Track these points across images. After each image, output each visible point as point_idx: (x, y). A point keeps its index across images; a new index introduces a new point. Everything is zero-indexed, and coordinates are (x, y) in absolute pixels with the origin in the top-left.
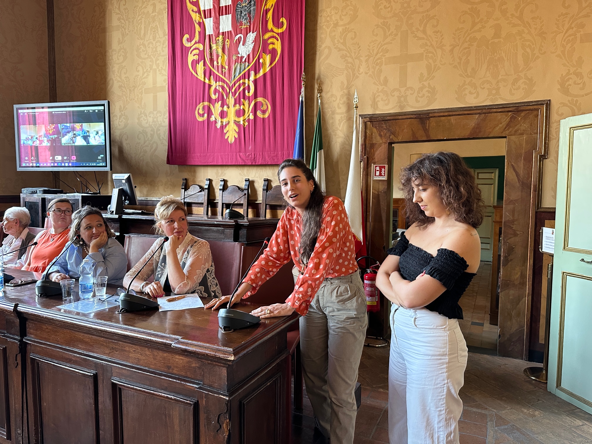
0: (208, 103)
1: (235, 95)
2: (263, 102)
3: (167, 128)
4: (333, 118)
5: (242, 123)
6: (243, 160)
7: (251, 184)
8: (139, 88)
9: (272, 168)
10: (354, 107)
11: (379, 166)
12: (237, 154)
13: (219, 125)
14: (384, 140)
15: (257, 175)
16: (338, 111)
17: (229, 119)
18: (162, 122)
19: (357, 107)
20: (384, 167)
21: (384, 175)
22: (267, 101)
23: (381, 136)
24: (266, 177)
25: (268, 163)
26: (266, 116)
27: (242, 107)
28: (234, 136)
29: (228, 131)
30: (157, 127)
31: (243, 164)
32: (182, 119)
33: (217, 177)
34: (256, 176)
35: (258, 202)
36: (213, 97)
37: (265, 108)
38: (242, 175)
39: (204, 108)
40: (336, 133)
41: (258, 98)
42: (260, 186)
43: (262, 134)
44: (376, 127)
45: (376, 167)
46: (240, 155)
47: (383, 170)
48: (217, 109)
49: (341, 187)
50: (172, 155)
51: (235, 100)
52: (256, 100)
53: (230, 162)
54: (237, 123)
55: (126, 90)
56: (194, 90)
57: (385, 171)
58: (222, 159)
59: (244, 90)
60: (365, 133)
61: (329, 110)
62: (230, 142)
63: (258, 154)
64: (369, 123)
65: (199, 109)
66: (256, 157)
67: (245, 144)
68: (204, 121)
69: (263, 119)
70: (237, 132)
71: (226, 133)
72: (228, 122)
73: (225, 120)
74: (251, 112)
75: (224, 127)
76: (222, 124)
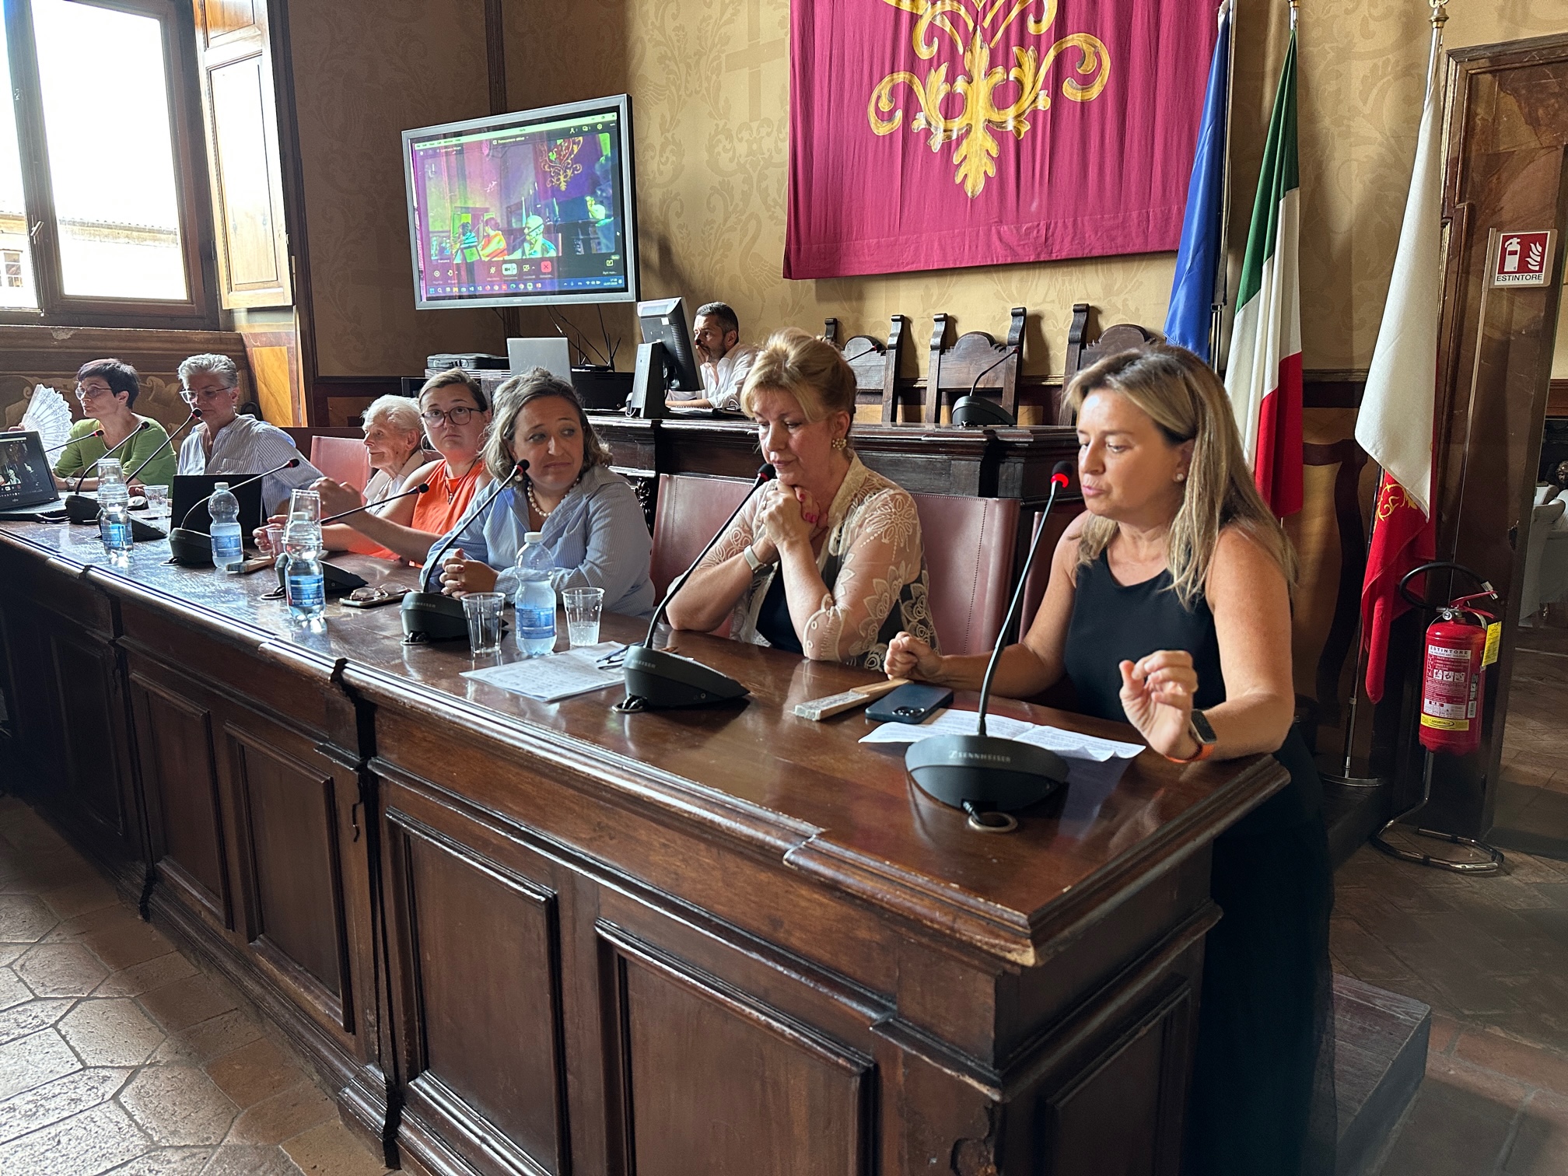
0: (907, 75)
1: (993, 36)
2: (1085, 47)
3: (786, 169)
4: (1339, 75)
5: (1010, 126)
6: (1008, 247)
7: (1030, 324)
8: (711, 57)
9: (1105, 267)
10: (1433, 18)
11: (1518, 237)
12: (990, 230)
13: (937, 143)
14: (1547, 138)
15: (1053, 295)
16: (1362, 46)
17: (971, 119)
18: (774, 153)
19: (1442, 19)
20: (1542, 239)
21: (1537, 268)
22: (1098, 43)
23: (1533, 122)
24: (1081, 299)
25: (1090, 251)
26: (1095, 92)
27: (1013, 73)
28: (985, 173)
29: (965, 157)
30: (759, 168)
31: (1009, 261)
32: (828, 134)
33: (924, 311)
34: (1048, 300)
35: (1052, 383)
36: (924, 53)
37: (1090, 65)
38: (1003, 299)
39: (893, 92)
40: (1349, 126)
41: (1070, 37)
42: (1058, 332)
43: (1075, 156)
44: (1515, 92)
45: (1506, 239)
46: (999, 233)
47: (1536, 249)
48: (933, 90)
49: (1356, 320)
50: (799, 250)
51: (993, 53)
52: (1062, 43)
53: (966, 257)
54: (994, 129)
55: (677, 65)
56: (866, 38)
57: (1542, 255)
58: (943, 248)
59: (1023, 16)
60: (1470, 115)
61: (1327, 46)
62: (969, 194)
63: (1060, 225)
64: (1489, 77)
65: (879, 97)
66: (1053, 235)
67: (1018, 196)
68: (892, 134)
69: (1085, 104)
70: (992, 157)
71: (960, 164)
72: (968, 129)
73: (958, 124)
74: (1044, 86)
75: (954, 146)
76: (948, 137)
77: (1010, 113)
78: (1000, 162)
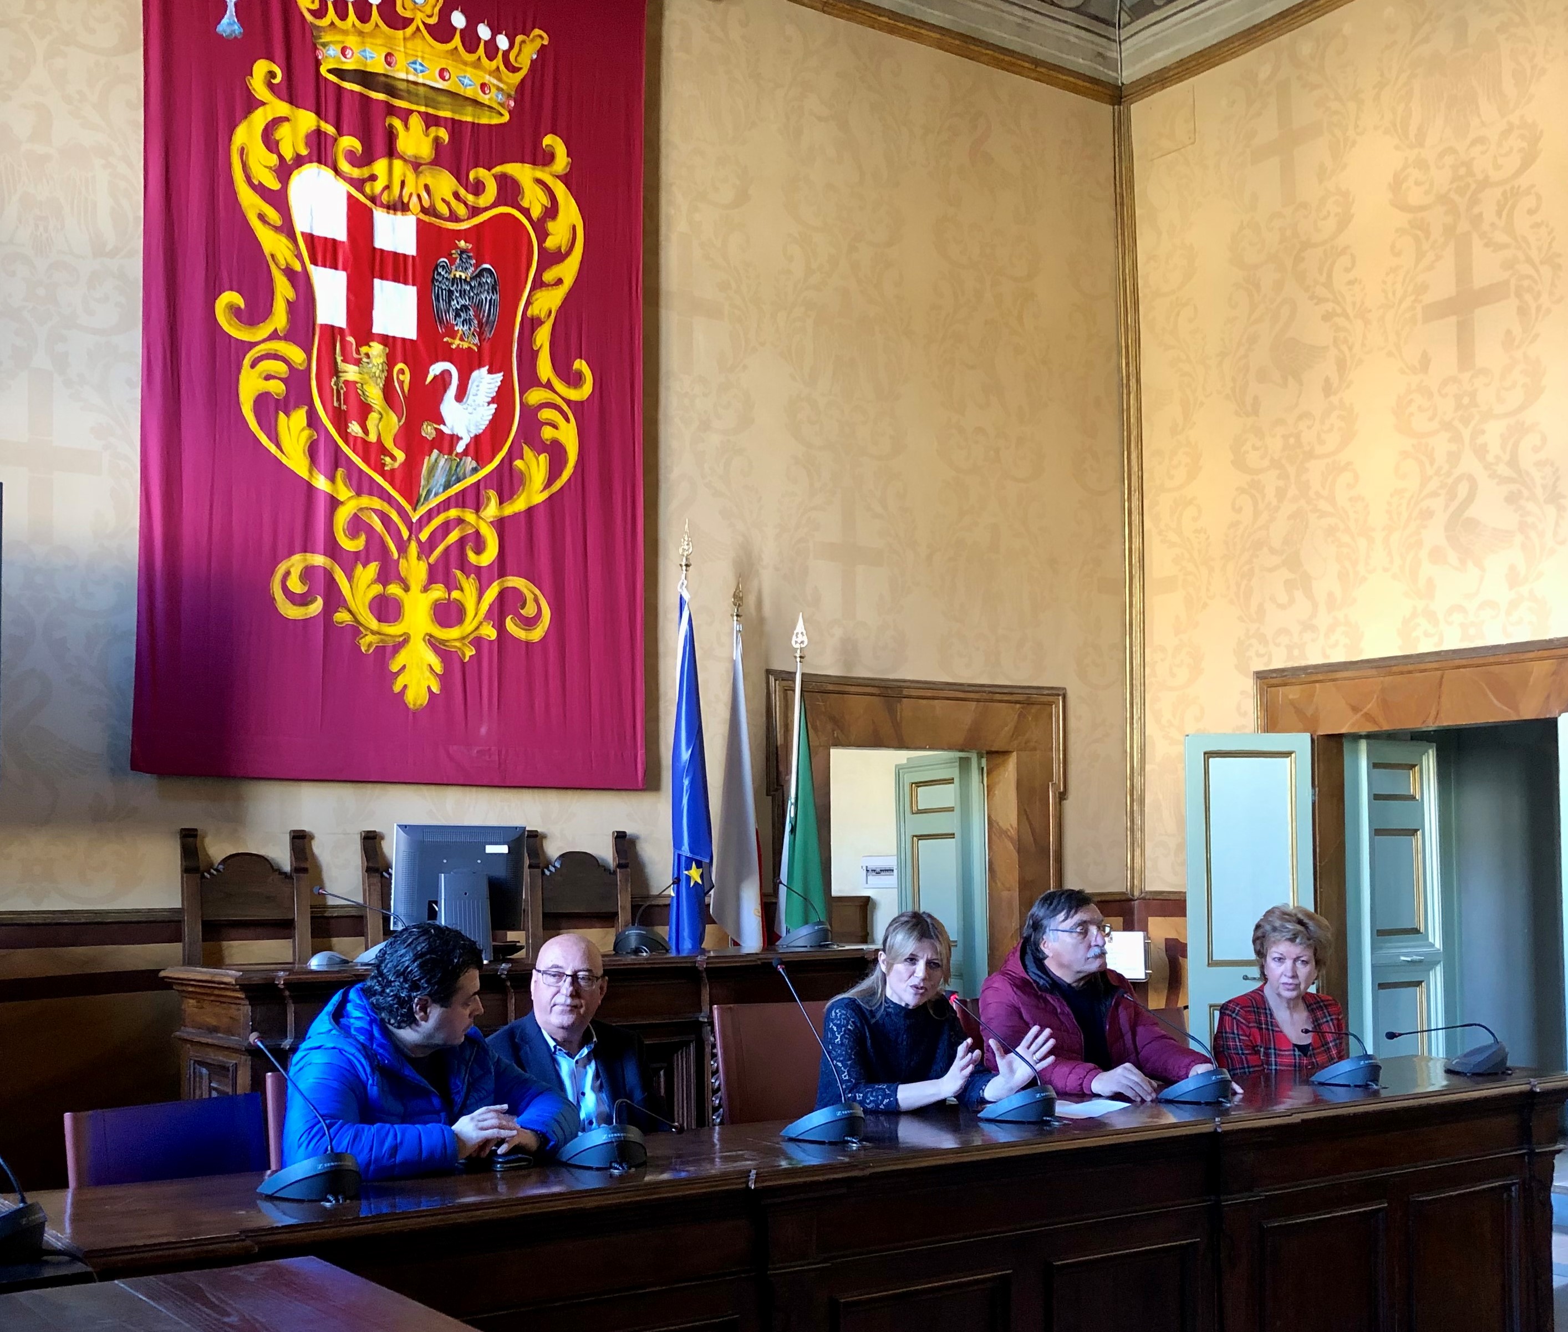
0: (326, 561)
1: (432, 551)
2: (526, 591)
5: (454, 646)
6: (460, 767)
12: (437, 748)
13: (367, 643)
14: (823, 740)
17: (409, 629)
22: (537, 592)
23: (815, 728)
26: (537, 634)
27: (455, 595)
28: (429, 688)
29: (404, 667)
31: (462, 781)
36: (349, 545)
37: (530, 610)
39: (308, 573)
41: (511, 578)
43: (523, 691)
46: (448, 751)
48: (360, 586)
51: (432, 569)
52: (504, 582)
54: (434, 644)
59: (462, 542)
62: (411, 706)
63: (512, 752)
65: (287, 574)
66: (505, 761)
67: (466, 718)
68: (306, 622)
69: (528, 644)
70: (437, 674)
71: (398, 674)
72: (404, 641)
73: (393, 630)
74: (489, 616)
75: (389, 651)
76: (382, 641)
77: (452, 634)
78: (444, 679)
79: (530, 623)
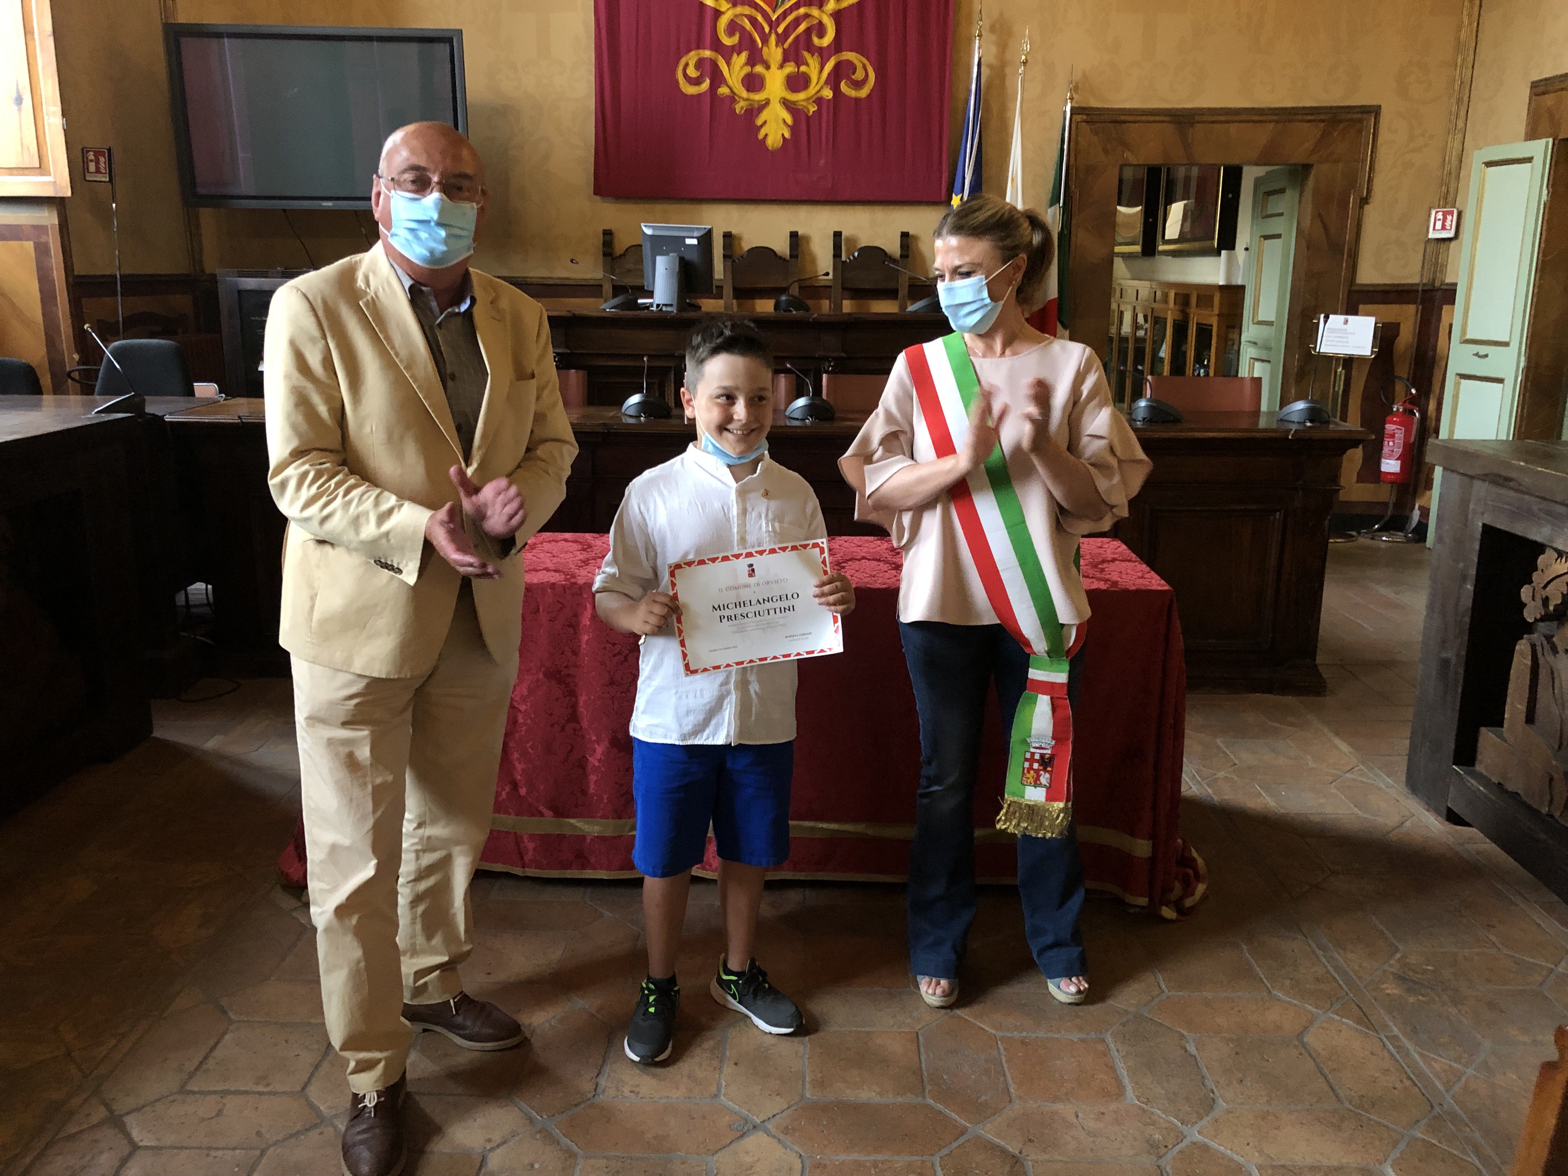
0: (712, 54)
1: (786, 40)
2: (856, 62)
3: (591, 103)
5: (801, 105)
6: (803, 188)
12: (788, 175)
13: (740, 107)
17: (769, 95)
22: (866, 61)
23: (1106, 151)
26: (864, 93)
27: (802, 69)
28: (783, 135)
29: (765, 122)
31: (805, 198)
36: (727, 41)
39: (700, 63)
41: (845, 53)
43: (852, 134)
44: (1097, 134)
46: (795, 178)
48: (736, 69)
50: (608, 173)
51: (785, 53)
52: (839, 56)
54: (787, 105)
56: (672, 18)
59: (808, 31)
62: (770, 148)
63: (842, 178)
64: (1084, 124)
65: (687, 65)
66: (837, 183)
67: (809, 153)
68: (700, 95)
69: (857, 100)
70: (789, 125)
71: (762, 126)
72: (767, 102)
73: (758, 97)
74: (827, 82)
75: (755, 113)
76: (750, 105)
77: (801, 96)
78: (793, 129)
79: (858, 85)
